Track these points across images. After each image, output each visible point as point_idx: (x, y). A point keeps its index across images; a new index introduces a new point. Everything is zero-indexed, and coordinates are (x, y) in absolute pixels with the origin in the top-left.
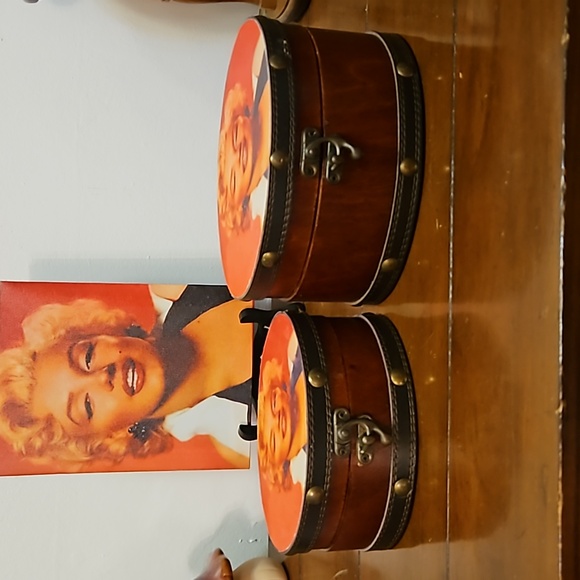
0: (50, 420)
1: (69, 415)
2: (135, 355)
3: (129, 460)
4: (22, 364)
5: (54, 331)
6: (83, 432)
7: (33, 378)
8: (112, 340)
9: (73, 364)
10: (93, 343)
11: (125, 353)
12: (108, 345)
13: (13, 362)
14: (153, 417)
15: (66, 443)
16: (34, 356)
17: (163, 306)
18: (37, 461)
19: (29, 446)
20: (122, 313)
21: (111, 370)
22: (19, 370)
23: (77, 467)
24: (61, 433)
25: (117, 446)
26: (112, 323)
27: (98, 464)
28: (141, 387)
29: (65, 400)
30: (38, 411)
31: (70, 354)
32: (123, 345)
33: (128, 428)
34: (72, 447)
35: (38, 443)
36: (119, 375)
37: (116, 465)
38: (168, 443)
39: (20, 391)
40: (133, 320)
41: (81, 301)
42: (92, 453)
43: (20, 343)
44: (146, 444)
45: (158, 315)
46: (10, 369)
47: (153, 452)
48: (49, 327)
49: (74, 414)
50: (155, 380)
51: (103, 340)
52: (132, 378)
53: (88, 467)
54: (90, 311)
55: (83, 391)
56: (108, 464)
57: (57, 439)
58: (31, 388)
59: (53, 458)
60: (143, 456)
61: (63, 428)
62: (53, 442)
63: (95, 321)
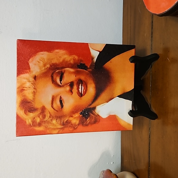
0: (43, 109)
1: (52, 107)
2: (82, 78)
3: (81, 127)
4: (29, 82)
5: (45, 65)
7: (35, 88)
8: (72, 70)
9: (54, 82)
10: (63, 72)
11: (78, 77)
12: (70, 73)
13: (25, 80)
14: (90, 107)
15: (52, 120)
16: (35, 78)
18: (38, 129)
19: (34, 122)
20: (76, 57)
21: (71, 85)
22: (28, 84)
23: (57, 131)
24: (49, 115)
25: (75, 120)
26: (72, 62)
27: (66, 129)
28: (85, 93)
29: (50, 99)
31: (52, 77)
32: (77, 73)
34: (54, 122)
35: (38, 120)
36: (75, 87)
38: (97, 119)
39: (29, 95)
40: (81, 61)
41: (57, 51)
42: (63, 124)
43: (28, 71)
44: (88, 120)
45: (93, 58)
47: (91, 123)
48: (42, 64)
49: (55, 106)
50: (92, 90)
51: (67, 70)
52: (81, 89)
53: (62, 131)
54: (61, 56)
55: (58, 95)
56: (71, 129)
57: (47, 118)
58: (34, 93)
60: (87, 125)
61: (50, 113)
62: (45, 120)
63: (64, 61)
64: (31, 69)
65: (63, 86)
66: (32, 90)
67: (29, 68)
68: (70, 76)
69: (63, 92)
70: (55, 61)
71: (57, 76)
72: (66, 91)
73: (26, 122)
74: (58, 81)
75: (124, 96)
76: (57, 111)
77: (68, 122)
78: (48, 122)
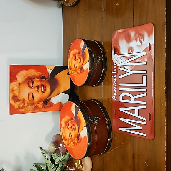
0: (24, 100)
1: (28, 99)
2: (44, 83)
3: (43, 109)
4: (16, 86)
5: (24, 78)
6: (32, 103)
7: (19, 89)
8: (38, 80)
9: (29, 86)
12: (37, 81)
13: (14, 85)
15: (28, 106)
16: (19, 84)
17: (50, 71)
18: (21, 110)
19: (19, 107)
20: (40, 73)
21: (38, 87)
22: (16, 88)
23: (31, 111)
24: (27, 103)
25: (40, 105)
26: (38, 75)
27: (36, 110)
28: (45, 91)
30: (21, 98)
31: (28, 83)
32: (41, 81)
33: (43, 101)
34: (30, 106)
35: (21, 106)
36: (40, 88)
37: (40, 110)
38: (52, 105)
40: (43, 75)
41: (30, 70)
43: (16, 81)
45: (49, 73)
46: (14, 87)
47: (48, 107)
48: (23, 77)
50: (48, 90)
51: (36, 80)
52: (43, 89)
53: (33, 111)
54: (33, 73)
55: (31, 93)
56: (38, 110)
57: (26, 105)
59: (25, 110)
60: (46, 108)
62: (25, 106)
63: (34, 75)
64: (17, 80)
65: (34, 88)
66: (18, 90)
67: (16, 79)
68: (37, 83)
69: (34, 91)
70: (29, 75)
71: (31, 83)
72: (36, 91)
73: (15, 107)
74: (31, 85)
75: (65, 92)
76: (31, 101)
77: (37, 107)
78: (27, 107)
